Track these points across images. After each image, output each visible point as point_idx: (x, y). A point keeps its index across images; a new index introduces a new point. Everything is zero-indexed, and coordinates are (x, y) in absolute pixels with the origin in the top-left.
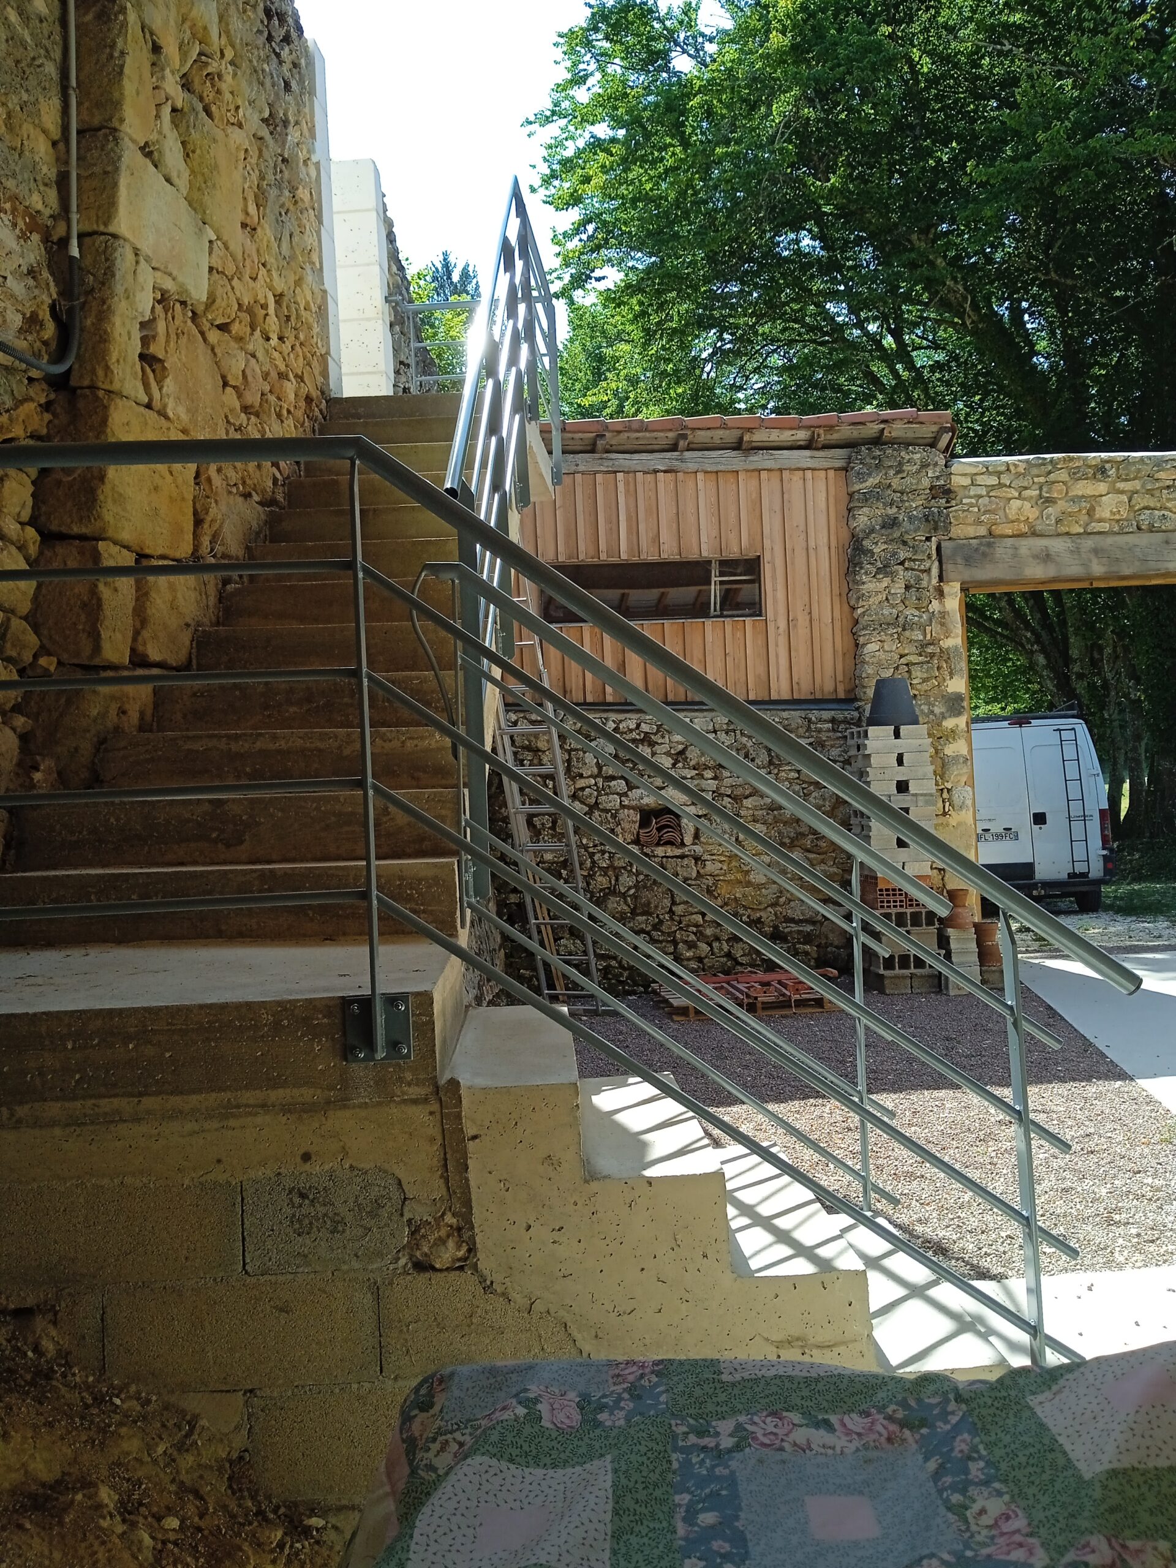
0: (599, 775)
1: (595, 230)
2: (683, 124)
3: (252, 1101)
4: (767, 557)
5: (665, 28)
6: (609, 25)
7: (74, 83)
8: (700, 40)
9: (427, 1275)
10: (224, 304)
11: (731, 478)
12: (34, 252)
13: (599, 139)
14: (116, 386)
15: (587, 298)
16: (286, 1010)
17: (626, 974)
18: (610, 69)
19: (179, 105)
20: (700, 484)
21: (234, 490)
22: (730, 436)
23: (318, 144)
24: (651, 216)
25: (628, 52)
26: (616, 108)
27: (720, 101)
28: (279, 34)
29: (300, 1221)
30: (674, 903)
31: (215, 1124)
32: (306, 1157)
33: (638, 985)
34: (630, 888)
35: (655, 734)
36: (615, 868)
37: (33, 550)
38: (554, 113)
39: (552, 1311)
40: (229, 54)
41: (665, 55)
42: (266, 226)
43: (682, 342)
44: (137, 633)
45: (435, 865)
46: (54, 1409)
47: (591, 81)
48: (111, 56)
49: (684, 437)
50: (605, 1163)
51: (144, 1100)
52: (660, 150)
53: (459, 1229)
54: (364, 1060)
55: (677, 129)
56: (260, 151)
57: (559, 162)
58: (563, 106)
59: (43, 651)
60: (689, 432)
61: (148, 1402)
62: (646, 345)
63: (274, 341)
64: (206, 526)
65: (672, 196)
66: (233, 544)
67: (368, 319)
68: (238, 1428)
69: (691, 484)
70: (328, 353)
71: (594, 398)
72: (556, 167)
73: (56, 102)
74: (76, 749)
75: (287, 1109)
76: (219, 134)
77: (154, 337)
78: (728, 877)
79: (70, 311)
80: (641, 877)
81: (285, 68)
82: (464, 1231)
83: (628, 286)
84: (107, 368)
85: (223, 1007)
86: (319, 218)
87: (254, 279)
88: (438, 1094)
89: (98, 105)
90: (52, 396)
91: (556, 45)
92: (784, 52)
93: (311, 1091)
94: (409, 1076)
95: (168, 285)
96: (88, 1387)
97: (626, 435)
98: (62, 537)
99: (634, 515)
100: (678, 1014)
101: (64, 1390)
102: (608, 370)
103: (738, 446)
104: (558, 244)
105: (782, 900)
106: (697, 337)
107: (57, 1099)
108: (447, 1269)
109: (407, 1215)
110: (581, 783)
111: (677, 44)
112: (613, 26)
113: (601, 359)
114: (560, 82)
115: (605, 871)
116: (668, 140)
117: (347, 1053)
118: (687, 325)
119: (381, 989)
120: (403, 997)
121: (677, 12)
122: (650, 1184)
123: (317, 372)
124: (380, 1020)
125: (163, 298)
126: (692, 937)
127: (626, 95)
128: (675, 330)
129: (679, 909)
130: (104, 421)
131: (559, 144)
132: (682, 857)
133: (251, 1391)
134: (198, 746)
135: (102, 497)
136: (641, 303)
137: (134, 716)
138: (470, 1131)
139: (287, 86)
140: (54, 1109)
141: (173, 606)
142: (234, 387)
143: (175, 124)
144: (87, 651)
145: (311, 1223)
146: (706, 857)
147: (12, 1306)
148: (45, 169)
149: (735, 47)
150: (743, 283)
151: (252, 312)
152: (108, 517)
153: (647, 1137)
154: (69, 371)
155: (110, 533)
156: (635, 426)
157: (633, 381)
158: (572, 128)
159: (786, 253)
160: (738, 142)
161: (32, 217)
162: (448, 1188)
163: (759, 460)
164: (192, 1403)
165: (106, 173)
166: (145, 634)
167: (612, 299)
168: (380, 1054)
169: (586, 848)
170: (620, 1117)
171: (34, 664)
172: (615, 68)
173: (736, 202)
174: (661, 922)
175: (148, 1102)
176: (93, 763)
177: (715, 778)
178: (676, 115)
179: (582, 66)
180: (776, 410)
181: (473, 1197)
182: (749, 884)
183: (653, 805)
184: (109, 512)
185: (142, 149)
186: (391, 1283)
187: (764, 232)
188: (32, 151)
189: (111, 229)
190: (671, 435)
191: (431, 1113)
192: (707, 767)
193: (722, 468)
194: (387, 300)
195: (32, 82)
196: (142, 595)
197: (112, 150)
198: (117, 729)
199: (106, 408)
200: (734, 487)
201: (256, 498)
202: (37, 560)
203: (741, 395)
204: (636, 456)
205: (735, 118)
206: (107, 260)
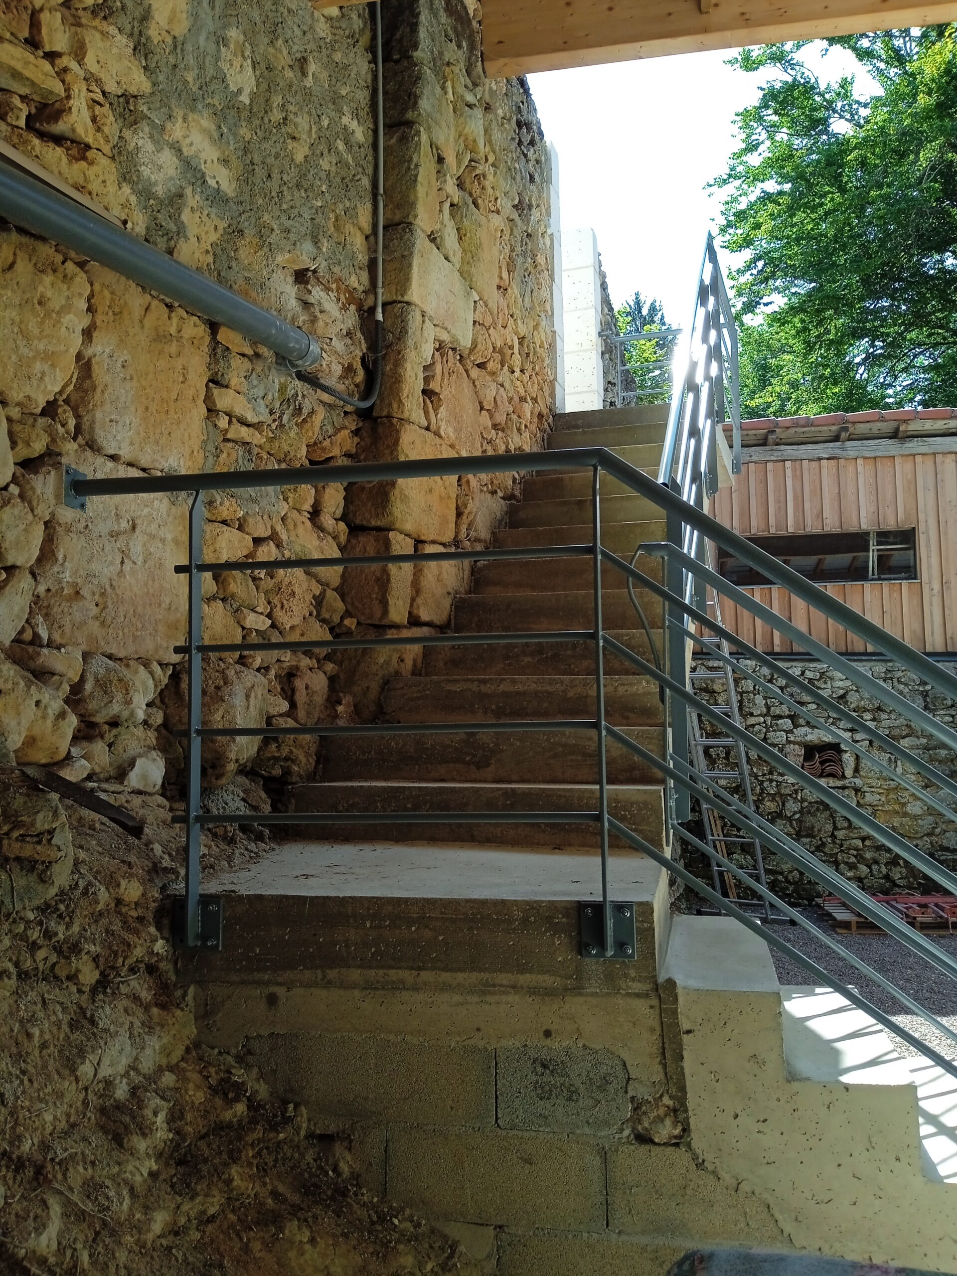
0: (768, 714)
1: (764, 266)
2: (840, 174)
3: (505, 982)
4: (922, 528)
5: (825, 100)
6: (777, 102)
7: (381, 191)
8: (855, 106)
9: (647, 1147)
10: (483, 348)
11: (889, 463)
12: (351, 319)
13: (768, 193)
14: (406, 415)
15: (754, 320)
16: (533, 908)
17: (791, 888)
18: (778, 137)
19: (456, 202)
20: (860, 469)
21: (485, 489)
22: (887, 427)
23: (552, 221)
24: (813, 251)
25: (794, 122)
26: (783, 167)
27: (873, 154)
28: (526, 139)
29: (542, 1087)
30: (835, 828)
31: (475, 999)
32: (548, 1034)
33: (803, 899)
34: (795, 813)
35: (818, 680)
36: (781, 795)
37: (343, 539)
38: (730, 176)
39: (756, 1192)
40: (491, 159)
41: (825, 121)
42: (515, 287)
43: (839, 351)
44: (413, 600)
45: (645, 791)
46: (349, 1222)
47: (761, 148)
48: (409, 168)
49: (846, 429)
50: (804, 1066)
51: (422, 973)
52: (821, 197)
53: (675, 1111)
54: (595, 956)
55: (837, 181)
56: (512, 230)
57: (734, 215)
58: (738, 169)
59: (348, 614)
60: (850, 425)
61: (419, 1225)
62: (805, 356)
63: (517, 373)
64: (464, 517)
65: (831, 233)
66: (483, 531)
67: (586, 351)
68: (489, 1257)
69: (851, 468)
70: (555, 379)
71: (761, 400)
72: (732, 218)
73: (369, 206)
74: (368, 688)
75: (533, 991)
76: (483, 220)
77: (433, 376)
78: (886, 808)
79: (375, 361)
80: (806, 804)
81: (531, 164)
82: (679, 1111)
83: (792, 308)
84: (400, 401)
85: (483, 903)
86: (552, 277)
87: (505, 327)
88: (657, 990)
89: (398, 206)
90: (361, 424)
91: (733, 122)
92: (931, 110)
93: (552, 979)
94: (633, 973)
95: (445, 337)
96: (374, 1207)
97: (794, 430)
98: (364, 529)
99: (800, 495)
100: (840, 927)
101: (355, 1206)
102: (772, 377)
103: (895, 435)
104: (733, 279)
105: (938, 831)
106: (851, 345)
107: (359, 967)
108: (665, 1144)
109: (631, 1093)
110: (751, 721)
111: (834, 111)
112: (781, 103)
113: (765, 368)
114: (736, 151)
115: (773, 797)
116: (827, 188)
117: (581, 948)
118: (842, 337)
119: (611, 897)
120: (628, 905)
121: (835, 86)
122: (847, 1089)
123: (547, 394)
124: (610, 923)
125: (440, 348)
126: (853, 859)
127: (792, 156)
128: (832, 342)
129: (840, 834)
130: (397, 442)
131: (735, 200)
132: (844, 788)
133: (501, 1227)
134: (457, 688)
135: (393, 498)
136: (802, 321)
137: (409, 663)
138: (685, 1025)
139: (532, 178)
140: (355, 975)
141: (439, 580)
142: (487, 410)
143: (452, 215)
144: (378, 613)
145: (551, 1090)
146: (865, 789)
147: (318, 1132)
148: (360, 257)
149: (885, 110)
150: (893, 299)
151: (502, 352)
152: (397, 512)
153: (838, 1045)
154: (372, 406)
155: (397, 526)
156: (802, 423)
157: (794, 385)
158: (745, 186)
159: (931, 272)
160: (889, 186)
161: (350, 293)
162: (666, 1074)
163: (914, 446)
164: (454, 1231)
165: (403, 256)
166: (419, 601)
167: (779, 319)
168: (610, 953)
169: (756, 777)
170: (812, 1024)
171: (340, 624)
172: (782, 136)
173: (888, 235)
174: (824, 844)
175: (426, 976)
176: (379, 699)
177: (874, 720)
178: (835, 168)
179: (754, 137)
180: (925, 404)
181: (688, 1084)
182: (906, 814)
183: (816, 742)
184: (398, 509)
185: (429, 236)
186: (617, 1150)
187: (912, 256)
188: (351, 244)
189: (406, 298)
190: (834, 428)
191: (652, 1007)
192: (866, 710)
193: (880, 454)
194: (600, 335)
195: (353, 193)
196: (418, 573)
197: (408, 239)
198: (397, 673)
199: (398, 432)
200: (891, 469)
201: (500, 494)
202: (345, 547)
203: (890, 392)
204: (803, 447)
205: (886, 166)
206: (402, 321)
